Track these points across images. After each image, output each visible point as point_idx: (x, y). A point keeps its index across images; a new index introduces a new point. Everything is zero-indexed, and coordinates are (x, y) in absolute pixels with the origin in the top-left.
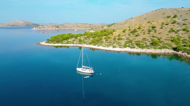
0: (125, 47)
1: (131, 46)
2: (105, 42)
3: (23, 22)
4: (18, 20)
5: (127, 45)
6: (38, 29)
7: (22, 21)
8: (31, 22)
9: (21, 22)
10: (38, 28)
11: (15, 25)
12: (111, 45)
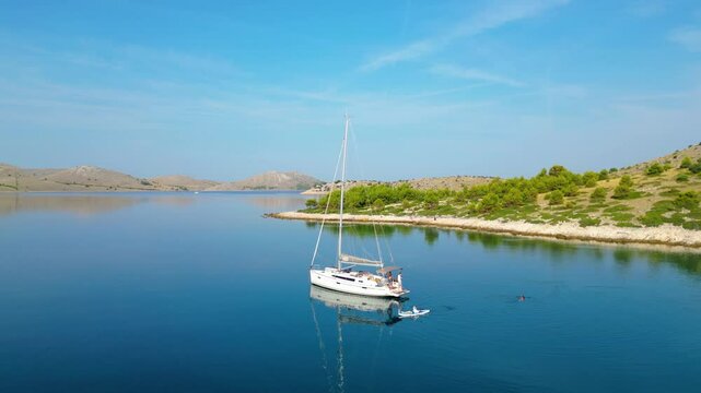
0: (652, 221)
1: (687, 219)
2: (546, 209)
3: (288, 178)
4: (274, 172)
5: (668, 215)
6: (323, 193)
7: (287, 174)
8: (311, 178)
9: (285, 176)
10: (323, 189)
11: (264, 187)
12: (574, 217)
